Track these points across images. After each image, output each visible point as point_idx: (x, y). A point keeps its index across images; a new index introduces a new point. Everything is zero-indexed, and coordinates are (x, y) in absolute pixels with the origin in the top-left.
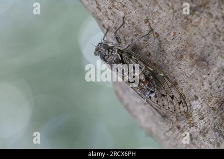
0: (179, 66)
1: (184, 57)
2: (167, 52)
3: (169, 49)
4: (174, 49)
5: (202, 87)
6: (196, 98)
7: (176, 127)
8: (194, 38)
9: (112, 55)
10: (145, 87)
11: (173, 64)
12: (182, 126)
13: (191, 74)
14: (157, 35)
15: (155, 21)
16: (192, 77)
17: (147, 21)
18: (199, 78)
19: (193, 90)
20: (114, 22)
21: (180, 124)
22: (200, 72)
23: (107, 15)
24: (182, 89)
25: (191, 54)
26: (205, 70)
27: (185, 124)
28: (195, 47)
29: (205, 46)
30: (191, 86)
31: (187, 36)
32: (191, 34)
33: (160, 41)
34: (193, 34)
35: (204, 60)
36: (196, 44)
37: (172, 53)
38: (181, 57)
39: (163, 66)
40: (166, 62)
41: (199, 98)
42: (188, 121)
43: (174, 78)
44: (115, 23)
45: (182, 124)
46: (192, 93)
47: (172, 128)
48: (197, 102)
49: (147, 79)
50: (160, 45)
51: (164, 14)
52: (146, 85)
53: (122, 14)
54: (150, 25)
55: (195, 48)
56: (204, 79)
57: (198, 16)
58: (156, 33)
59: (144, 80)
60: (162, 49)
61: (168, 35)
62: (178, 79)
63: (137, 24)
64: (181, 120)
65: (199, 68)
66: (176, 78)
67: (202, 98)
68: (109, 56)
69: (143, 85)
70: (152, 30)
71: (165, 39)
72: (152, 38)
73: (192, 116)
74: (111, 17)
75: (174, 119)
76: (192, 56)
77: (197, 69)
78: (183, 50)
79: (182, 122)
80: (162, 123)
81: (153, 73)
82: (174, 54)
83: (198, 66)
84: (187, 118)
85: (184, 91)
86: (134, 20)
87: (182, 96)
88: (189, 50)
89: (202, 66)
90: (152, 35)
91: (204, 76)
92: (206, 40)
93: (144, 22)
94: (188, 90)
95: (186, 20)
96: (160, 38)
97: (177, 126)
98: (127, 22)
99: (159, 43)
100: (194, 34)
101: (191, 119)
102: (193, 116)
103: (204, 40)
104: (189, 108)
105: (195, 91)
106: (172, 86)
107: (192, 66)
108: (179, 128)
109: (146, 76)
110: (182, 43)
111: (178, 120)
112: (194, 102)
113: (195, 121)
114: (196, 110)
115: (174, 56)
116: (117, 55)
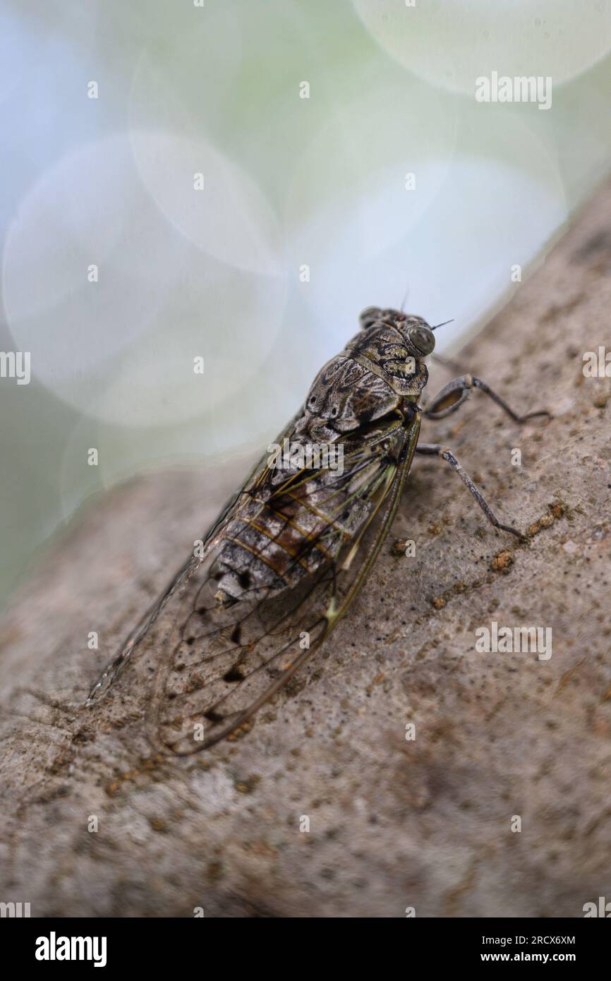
0: (378, 689)
1: (428, 702)
2: (433, 623)
3: (449, 630)
4: (457, 652)
5: (307, 801)
6: (247, 786)
7: (77, 725)
8: (532, 729)
9: (390, 376)
11: (380, 659)
13: (355, 744)
14: (503, 568)
15: (570, 547)
16: (339, 751)
17: (560, 511)
18: (342, 783)
19: (278, 764)
21: (101, 737)
22: (376, 782)
24: (270, 718)
25: (451, 726)
26: (390, 801)
27: (111, 759)
28: (493, 739)
29: (506, 780)
30: (295, 753)
31: (532, 694)
32: (546, 709)
33: (476, 585)
34: (551, 717)
35: (438, 785)
36: (507, 742)
37: (435, 644)
38: (427, 689)
39: (359, 620)
40: (385, 628)
41: (249, 801)
42: (125, 767)
43: (316, 677)
45: (104, 745)
46: (266, 767)
47: (66, 710)
48: (230, 793)
50: (459, 589)
53: (562, 405)
54: (542, 527)
55: (483, 741)
56: (347, 806)
58: (511, 562)
60: (439, 602)
61: (516, 611)
62: (316, 694)
63: (534, 475)
64: (122, 739)
65: (390, 773)
66: (319, 687)
67: (251, 810)
68: (381, 363)
70: (521, 541)
71: (495, 604)
72: (482, 550)
73: (156, 780)
74: (529, 369)
75: (117, 712)
76: (439, 732)
77: (384, 766)
78: (460, 691)
79: (115, 745)
80: (76, 669)
81: (330, 571)
82: (432, 655)
83: (402, 767)
85: (268, 728)
86: (547, 458)
88: (471, 715)
89: (405, 784)
90: (499, 545)
91: (360, 803)
93: (551, 500)
94: (274, 747)
96: (489, 581)
97: (85, 729)
98: (529, 431)
99: (468, 581)
100: (551, 726)
101: (142, 780)
102: (160, 787)
103: (532, 770)
104: (191, 761)
105: (278, 777)
107: (392, 741)
108: (80, 737)
109: (317, 539)
110: (491, 680)
111: (118, 725)
112: (223, 782)
113: (139, 799)
114: (192, 792)
115: (420, 656)
116: (390, 400)
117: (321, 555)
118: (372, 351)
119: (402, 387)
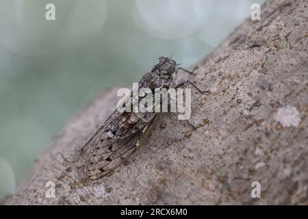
0: (149, 167)
1: (161, 172)
2: (167, 149)
3: (171, 152)
4: (172, 159)
5: (124, 196)
6: (109, 190)
7: (68, 166)
8: (187, 184)
10: (120, 123)
11: (151, 158)
12: (70, 174)
13: (140, 182)
14: (188, 136)
15: (207, 133)
16: (135, 184)
17: (206, 122)
18: (135, 192)
19: (118, 185)
20: (202, 80)
21: (73, 171)
22: (143, 194)
23: (211, 71)
24: (119, 171)
25: (166, 180)
27: (74, 178)
28: (176, 186)
29: (177, 198)
30: (124, 182)
31: (189, 174)
32: (192, 179)
33: (180, 140)
34: (192, 181)
35: (159, 197)
36: (180, 187)
37: (166, 156)
38: (161, 169)
39: (148, 146)
40: (154, 149)
41: (109, 195)
42: (77, 181)
43: (133, 161)
44: (202, 82)
45: (73, 174)
46: (115, 185)
47: (67, 161)
48: (104, 192)
49: (132, 126)
50: (176, 141)
51: (217, 142)
52: (123, 125)
53: (214, 89)
54: (201, 126)
55: (173, 186)
56: (134, 199)
57: (217, 187)
58: (190, 135)
59: (129, 122)
60: (170, 144)
61: (189, 149)
62: (132, 166)
63: (202, 110)
64: (78, 172)
65: (148, 191)
66: (134, 164)
67: (108, 197)
68: (159, 75)
69: (124, 120)
70: (195, 129)
71: (184, 146)
72: (184, 130)
74: (208, 77)
75: (79, 164)
76: (163, 182)
77: (146, 189)
78: (170, 170)
79: (76, 174)
80: (73, 149)
81: (139, 132)
82: (165, 159)
83: (151, 190)
84: (82, 179)
85: (118, 174)
86: (206, 105)
87: (111, 171)
88: (172, 178)
89: (151, 195)
90: (189, 129)
91: (138, 199)
92: (185, 199)
93: (205, 118)
94: (118, 180)
95: (210, 171)
96: (184, 139)
97: (70, 168)
98: (204, 96)
100: (192, 184)
101: (81, 185)
102: (85, 187)
103: (185, 196)
104: (95, 181)
105: (117, 189)
106: (122, 158)
107: (150, 182)
108: (68, 170)
109: (136, 123)
110: (179, 168)
111: (78, 168)
112: (103, 188)
113: (79, 191)
114: (93, 190)
115: (162, 159)
116: (161, 86)
117: (136, 128)
118: (158, 71)
119: (165, 82)
